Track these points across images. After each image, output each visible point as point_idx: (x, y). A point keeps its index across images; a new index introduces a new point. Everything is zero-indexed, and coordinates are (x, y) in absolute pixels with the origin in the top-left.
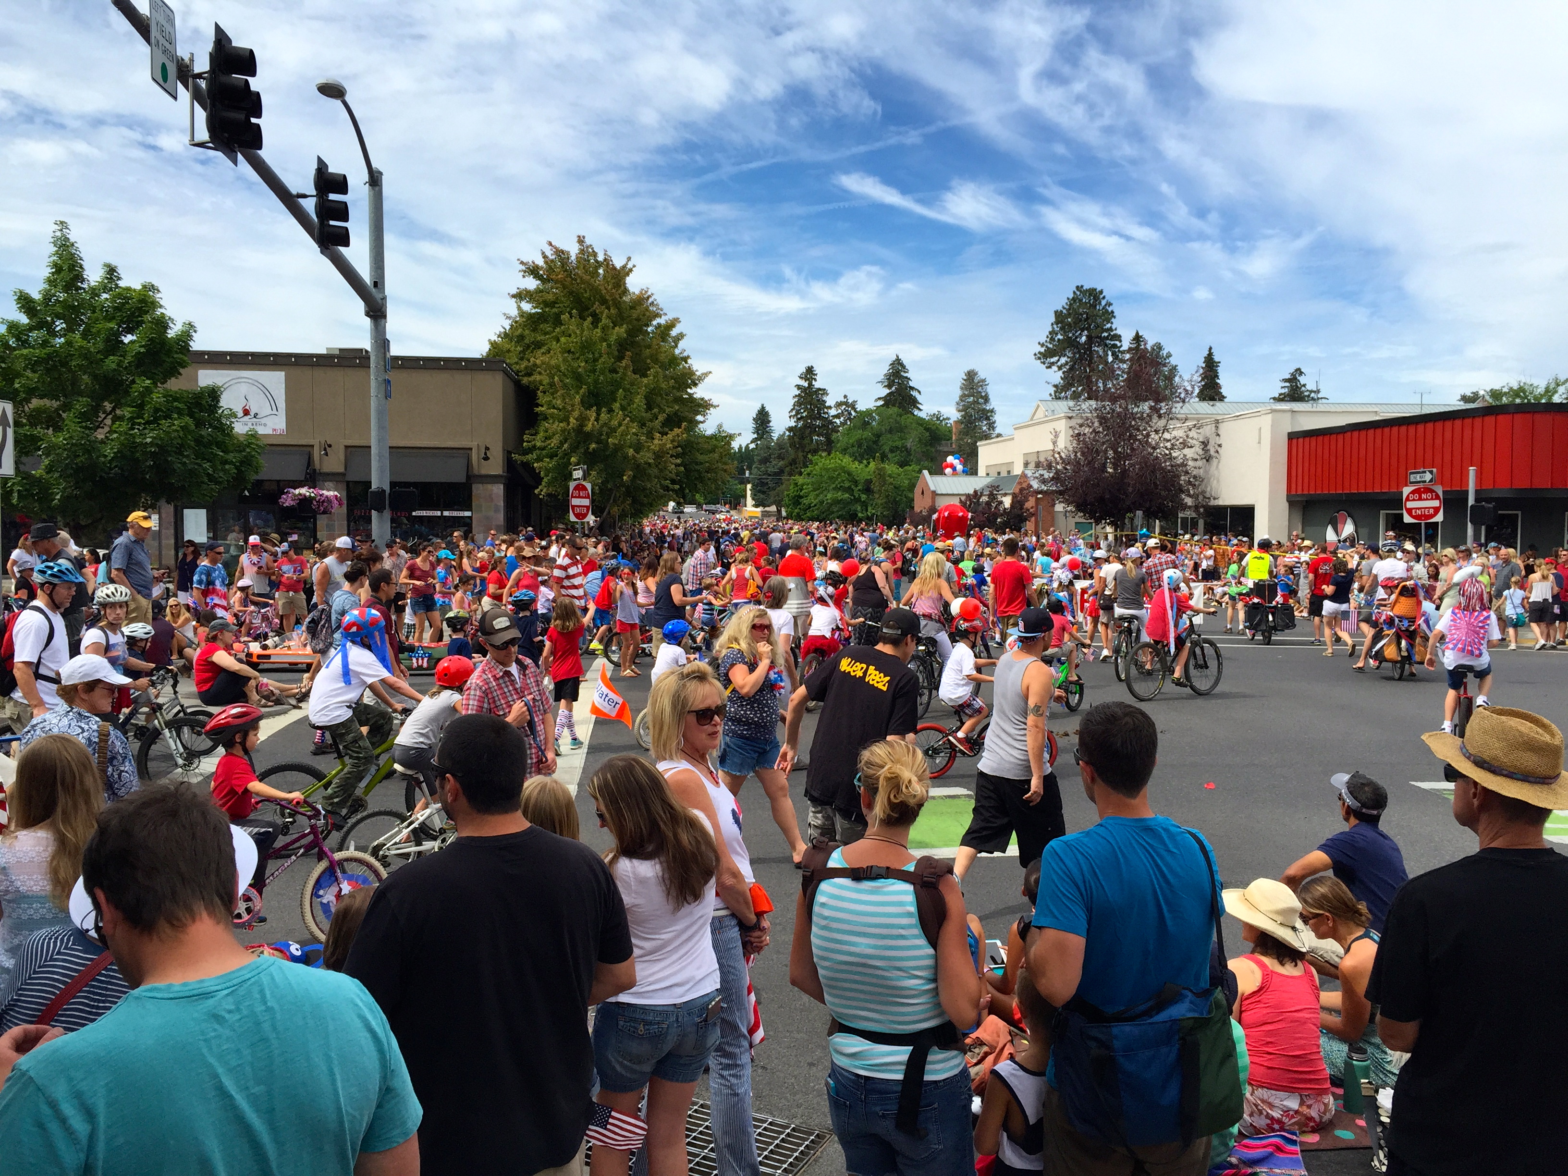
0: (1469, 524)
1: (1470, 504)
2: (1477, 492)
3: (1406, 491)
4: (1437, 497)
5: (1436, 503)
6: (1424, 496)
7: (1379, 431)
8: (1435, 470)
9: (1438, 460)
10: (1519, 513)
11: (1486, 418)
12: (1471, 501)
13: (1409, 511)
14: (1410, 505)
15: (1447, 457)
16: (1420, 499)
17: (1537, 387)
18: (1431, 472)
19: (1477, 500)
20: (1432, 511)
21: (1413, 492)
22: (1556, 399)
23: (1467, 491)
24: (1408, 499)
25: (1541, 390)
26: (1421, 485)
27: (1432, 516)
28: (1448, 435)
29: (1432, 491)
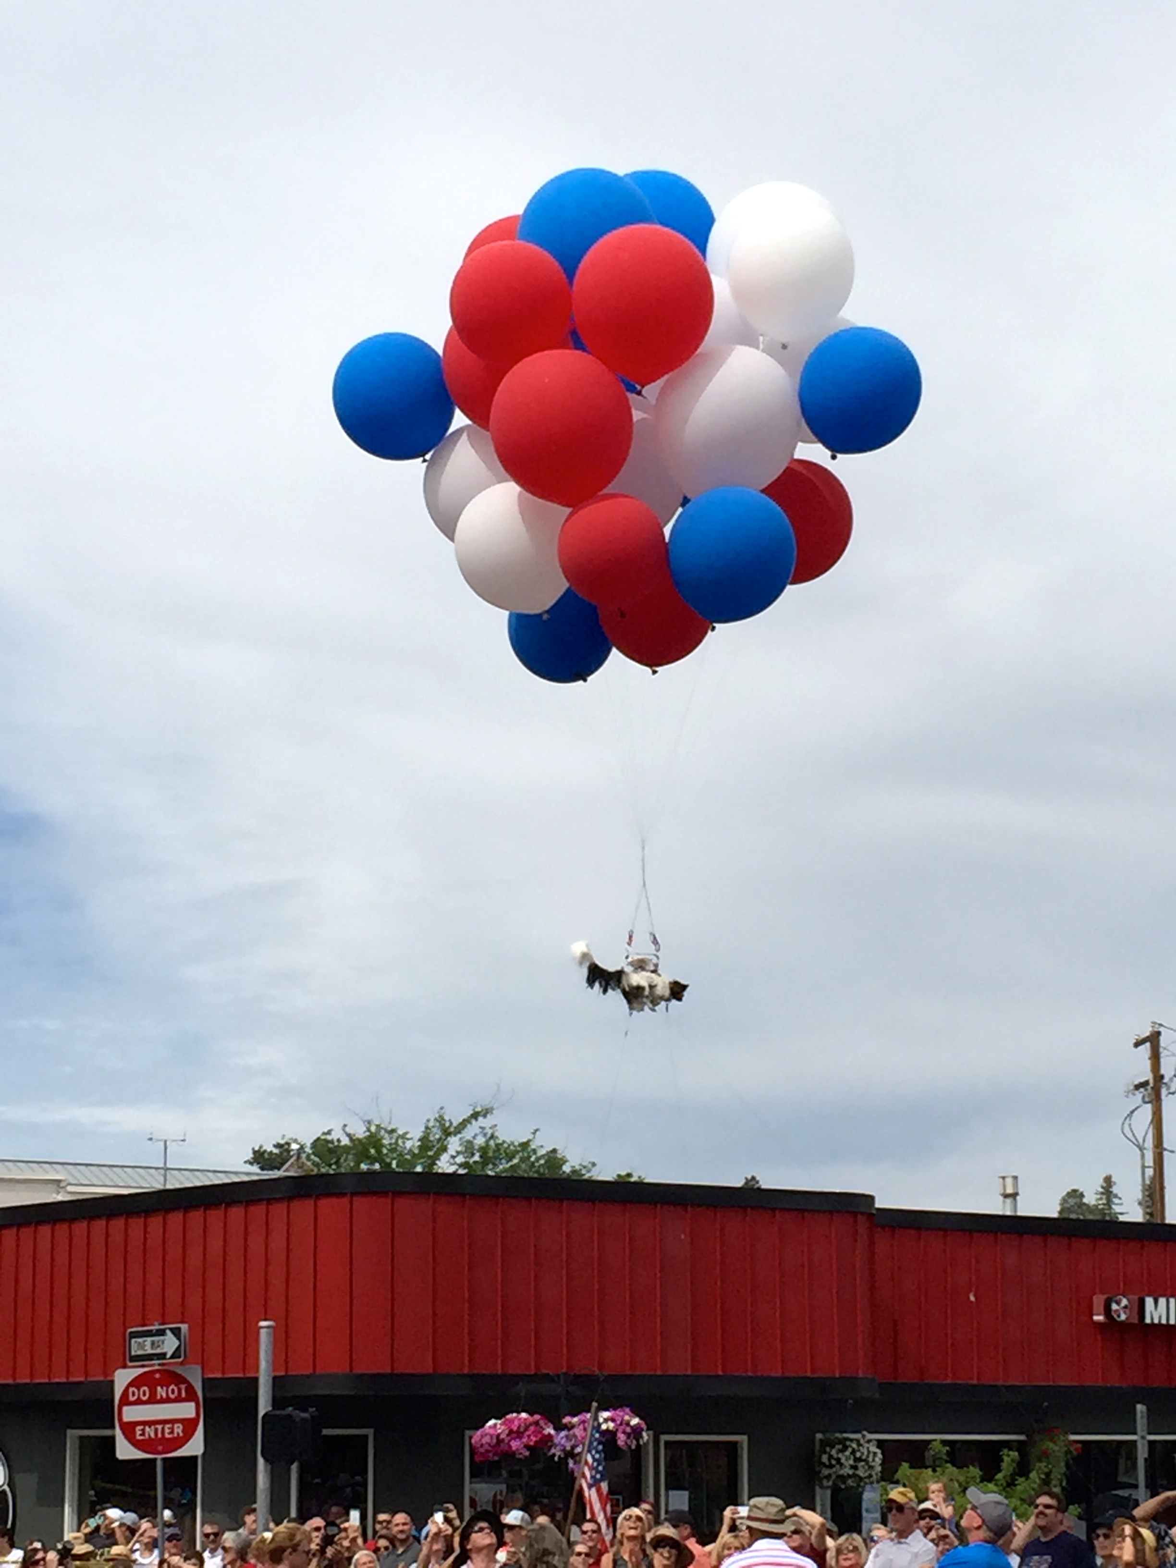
0: (261, 1461)
1: (262, 1412)
2: (277, 1382)
3: (122, 1378)
4: (191, 1396)
5: (187, 1410)
6: (161, 1392)
7: (62, 1229)
8: (184, 1327)
9: (194, 1301)
10: (370, 1432)
11: (296, 1205)
12: (264, 1406)
13: (129, 1429)
14: (131, 1414)
15: (215, 1296)
16: (153, 1400)
17: (403, 1137)
18: (176, 1332)
19: (277, 1402)
20: (178, 1429)
21: (136, 1383)
22: (445, 1165)
23: (256, 1380)
24: (125, 1401)
25: (412, 1144)
26: (156, 1365)
27: (181, 1442)
28: (215, 1244)
29: (179, 1379)
